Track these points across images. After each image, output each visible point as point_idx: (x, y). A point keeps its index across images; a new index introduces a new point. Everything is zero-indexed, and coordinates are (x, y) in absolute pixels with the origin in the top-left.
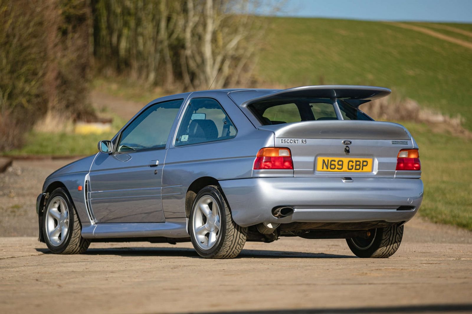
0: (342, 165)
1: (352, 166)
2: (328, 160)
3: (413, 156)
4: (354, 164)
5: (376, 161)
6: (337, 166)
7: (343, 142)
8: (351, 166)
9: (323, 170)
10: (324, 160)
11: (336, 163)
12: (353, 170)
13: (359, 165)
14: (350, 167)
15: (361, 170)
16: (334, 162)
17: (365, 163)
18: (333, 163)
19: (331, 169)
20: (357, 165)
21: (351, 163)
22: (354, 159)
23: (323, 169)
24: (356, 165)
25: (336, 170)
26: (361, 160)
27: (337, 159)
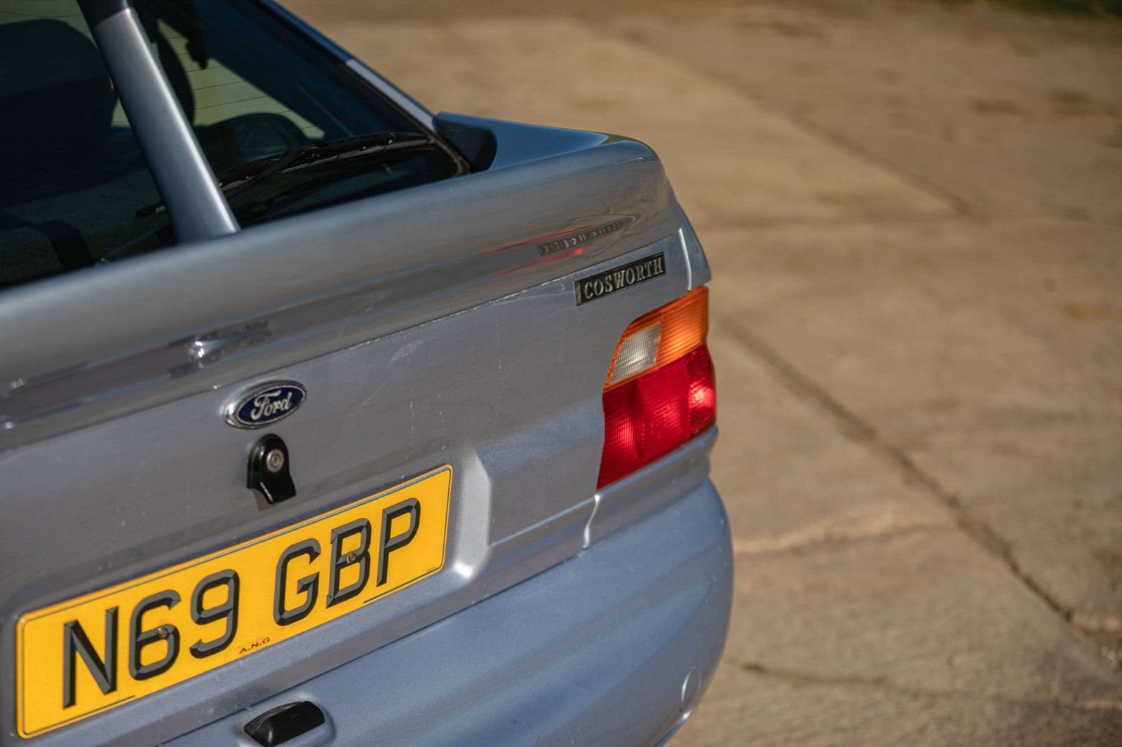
0: (231, 612)
1: (310, 585)
2: (113, 615)
3: (681, 343)
4: (323, 565)
5: (478, 481)
6: (192, 634)
7: (231, 408)
8: (303, 588)
9: (72, 712)
10: (75, 631)
11: (180, 616)
12: (321, 614)
13: (363, 557)
14: (295, 600)
15: (371, 590)
16: (165, 608)
17: (401, 525)
18: (152, 621)
19: (141, 674)
20: (345, 565)
21: (300, 568)
22: (320, 530)
23: (70, 700)
24: (339, 564)
25: (187, 666)
26: (372, 510)
27: (183, 580)
